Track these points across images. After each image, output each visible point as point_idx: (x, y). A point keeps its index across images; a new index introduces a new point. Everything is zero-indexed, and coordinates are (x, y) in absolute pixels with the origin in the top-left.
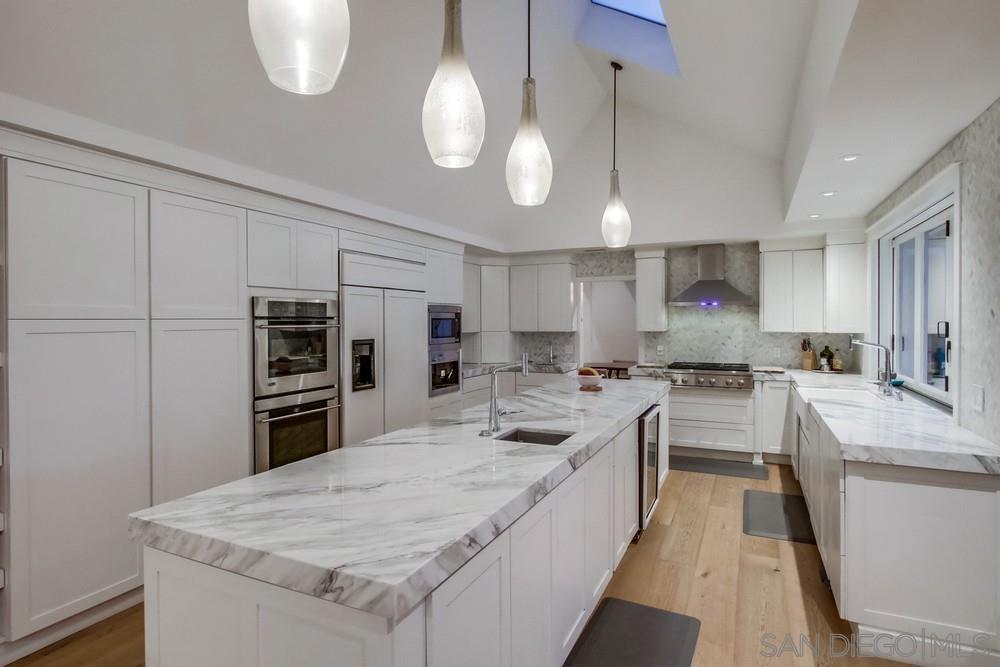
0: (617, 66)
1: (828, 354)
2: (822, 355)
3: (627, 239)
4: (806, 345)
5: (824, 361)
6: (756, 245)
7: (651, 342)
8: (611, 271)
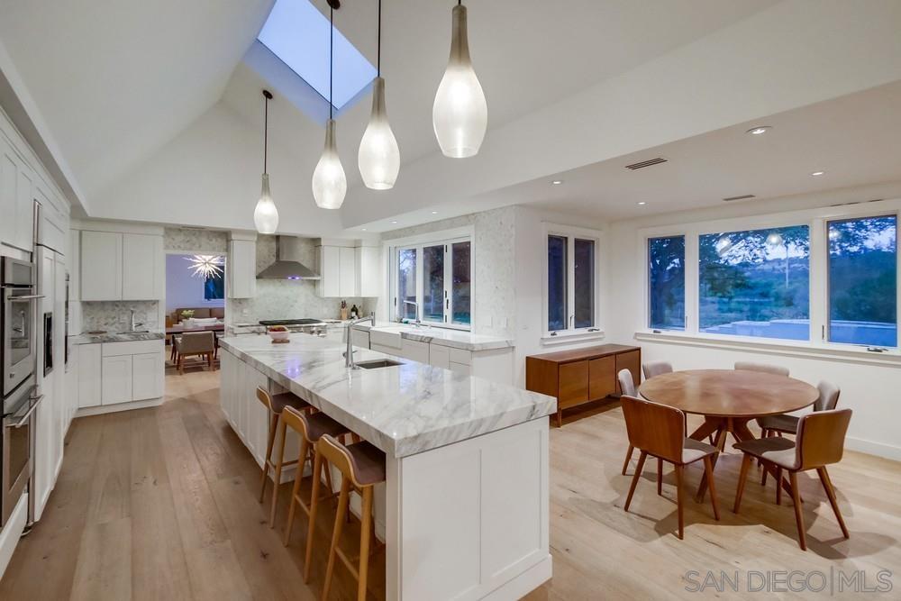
0: (268, 95)
1: (354, 309)
2: (353, 310)
3: (276, 227)
4: (344, 305)
5: (354, 314)
6: (319, 239)
7: (237, 306)
8: (200, 246)
